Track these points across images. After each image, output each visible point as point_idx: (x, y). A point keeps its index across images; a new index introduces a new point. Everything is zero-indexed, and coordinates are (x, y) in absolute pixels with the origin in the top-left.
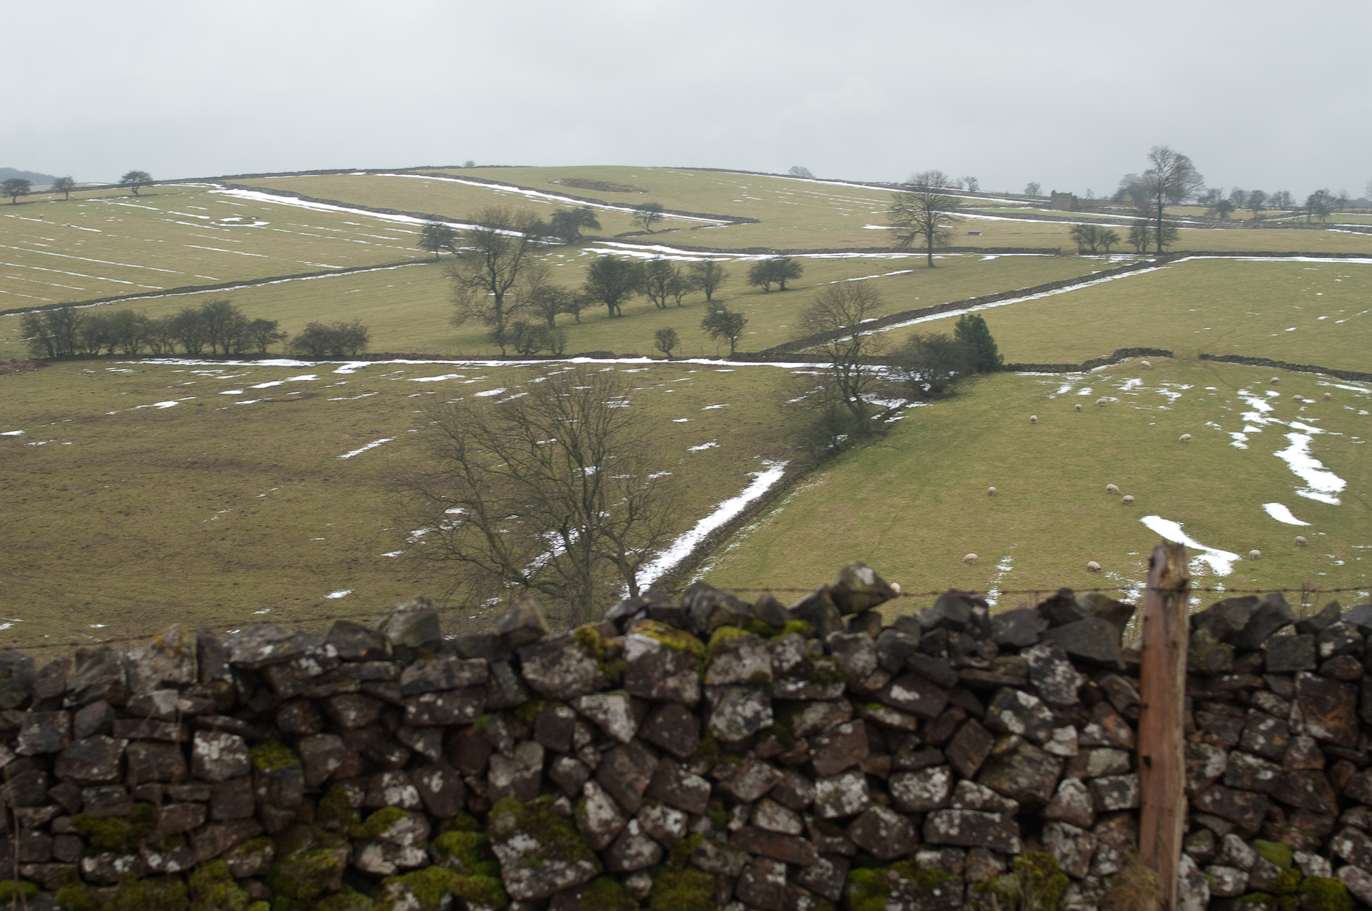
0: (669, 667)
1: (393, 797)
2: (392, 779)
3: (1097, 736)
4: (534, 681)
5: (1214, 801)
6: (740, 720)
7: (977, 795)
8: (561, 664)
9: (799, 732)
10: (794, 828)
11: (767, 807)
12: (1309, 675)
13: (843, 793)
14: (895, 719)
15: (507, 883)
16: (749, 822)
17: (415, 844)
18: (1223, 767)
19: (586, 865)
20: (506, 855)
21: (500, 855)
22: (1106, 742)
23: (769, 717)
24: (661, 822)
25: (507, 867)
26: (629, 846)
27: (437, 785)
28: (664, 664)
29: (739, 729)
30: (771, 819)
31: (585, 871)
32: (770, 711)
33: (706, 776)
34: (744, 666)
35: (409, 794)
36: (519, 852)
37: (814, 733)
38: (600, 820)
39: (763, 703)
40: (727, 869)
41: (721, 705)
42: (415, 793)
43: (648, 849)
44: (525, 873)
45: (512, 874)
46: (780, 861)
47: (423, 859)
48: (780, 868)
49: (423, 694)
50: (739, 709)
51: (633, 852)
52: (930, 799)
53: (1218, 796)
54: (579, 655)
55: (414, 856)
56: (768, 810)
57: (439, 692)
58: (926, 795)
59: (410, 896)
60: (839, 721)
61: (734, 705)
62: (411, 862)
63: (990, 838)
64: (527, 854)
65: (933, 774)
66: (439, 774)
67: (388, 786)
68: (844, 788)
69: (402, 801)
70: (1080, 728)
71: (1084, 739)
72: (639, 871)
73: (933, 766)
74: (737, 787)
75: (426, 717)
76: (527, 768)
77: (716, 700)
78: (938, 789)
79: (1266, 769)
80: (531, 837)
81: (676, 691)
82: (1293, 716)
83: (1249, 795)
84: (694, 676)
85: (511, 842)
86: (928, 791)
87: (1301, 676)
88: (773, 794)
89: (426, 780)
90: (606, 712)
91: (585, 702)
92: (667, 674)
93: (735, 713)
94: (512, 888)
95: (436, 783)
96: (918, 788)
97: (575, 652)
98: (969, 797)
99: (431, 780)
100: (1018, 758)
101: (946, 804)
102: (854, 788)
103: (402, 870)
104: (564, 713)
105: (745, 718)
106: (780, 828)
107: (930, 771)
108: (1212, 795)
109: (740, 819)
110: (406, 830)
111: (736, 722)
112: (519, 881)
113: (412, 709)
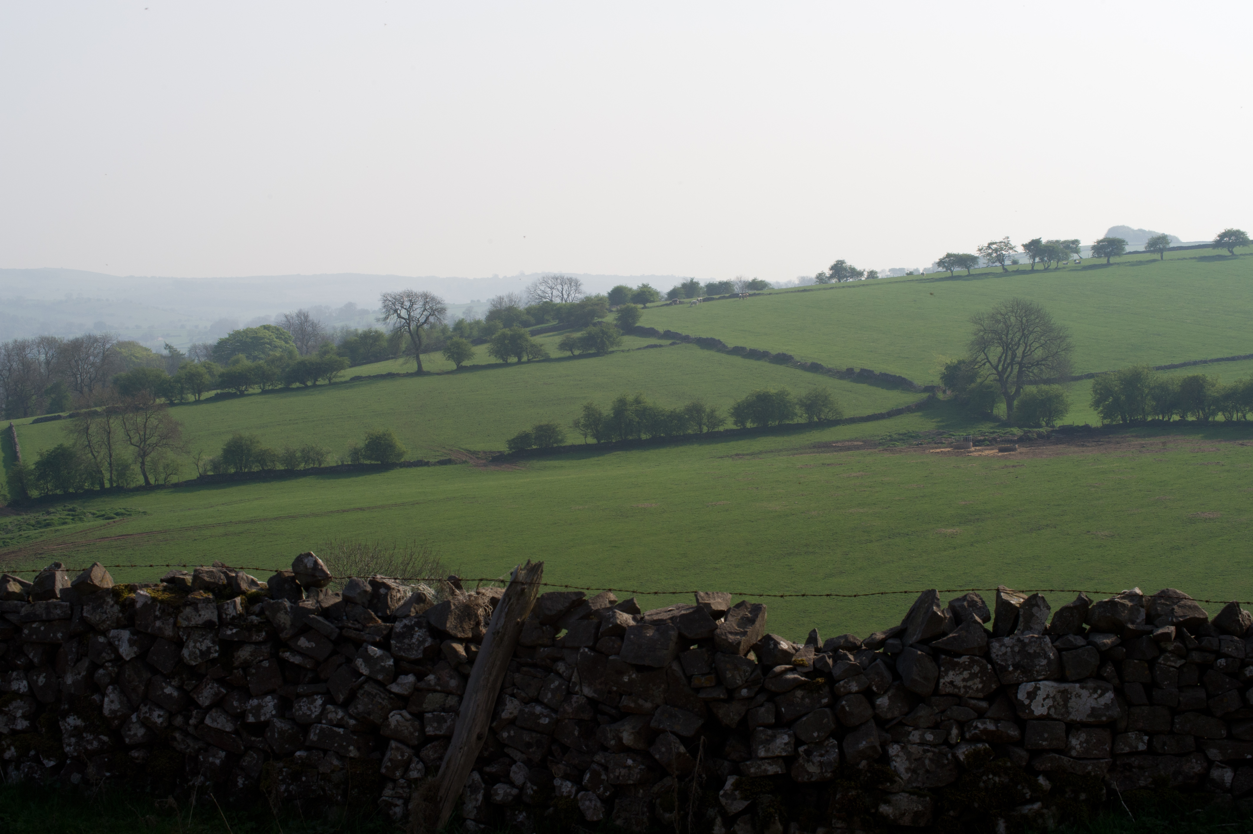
0: (157, 613)
1: (15, 686)
2: (17, 675)
3: (432, 683)
4: (86, 617)
5: (509, 736)
6: (197, 652)
7: (334, 714)
8: (103, 608)
9: (236, 663)
10: (229, 728)
11: (213, 713)
12: (586, 650)
13: (263, 707)
14: (297, 660)
15: (65, 746)
16: (202, 721)
17: (24, 717)
18: (516, 713)
19: (105, 738)
20: (66, 729)
21: (62, 728)
22: (439, 688)
23: (216, 651)
24: (148, 715)
25: (65, 736)
26: (130, 730)
27: (42, 682)
28: (155, 611)
29: (195, 658)
30: (214, 720)
31: (104, 743)
32: (217, 648)
33: (179, 688)
34: (200, 615)
35: (22, 686)
36: (71, 727)
37: (246, 666)
38: (110, 710)
39: (214, 642)
40: (188, 751)
41: (188, 641)
42: (27, 685)
43: (141, 732)
44: (73, 740)
45: (67, 741)
46: (223, 750)
47: (27, 726)
48: (222, 754)
49: (34, 622)
50: (198, 645)
51: (132, 733)
52: (310, 715)
53: (512, 733)
54: (112, 603)
55: (22, 724)
56: (214, 715)
57: (43, 622)
58: (309, 713)
59: (13, 749)
60: (261, 658)
61: (195, 642)
62: (19, 727)
63: (336, 745)
64: (76, 727)
65: (317, 699)
66: (44, 674)
67: (14, 679)
68: (264, 704)
69: (19, 689)
70: (420, 677)
71: (422, 685)
72: (136, 746)
73: (317, 694)
74: (198, 697)
75: (34, 637)
76: (79, 674)
77: (185, 638)
78: (317, 710)
79: (546, 716)
80: (79, 718)
81: (160, 628)
82: (573, 680)
83: (534, 735)
84: (172, 620)
85: (67, 720)
86: (311, 711)
87: (582, 651)
88: (219, 703)
89: (35, 678)
90: (119, 641)
91: (113, 633)
92: (156, 618)
93: (195, 647)
94: (67, 749)
95: (41, 680)
96: (306, 708)
97: (110, 600)
98: (330, 716)
99: (38, 678)
100: (362, 692)
101: (319, 720)
102: (270, 704)
103: (14, 732)
104: (101, 639)
105: (201, 651)
106: (219, 726)
107: (315, 697)
108: (509, 732)
109: (195, 718)
110: (18, 709)
111: (195, 653)
112: (70, 745)
113: (26, 631)
